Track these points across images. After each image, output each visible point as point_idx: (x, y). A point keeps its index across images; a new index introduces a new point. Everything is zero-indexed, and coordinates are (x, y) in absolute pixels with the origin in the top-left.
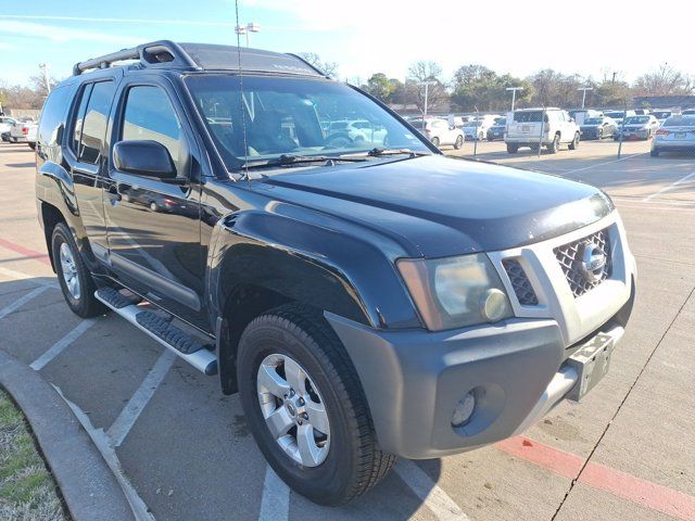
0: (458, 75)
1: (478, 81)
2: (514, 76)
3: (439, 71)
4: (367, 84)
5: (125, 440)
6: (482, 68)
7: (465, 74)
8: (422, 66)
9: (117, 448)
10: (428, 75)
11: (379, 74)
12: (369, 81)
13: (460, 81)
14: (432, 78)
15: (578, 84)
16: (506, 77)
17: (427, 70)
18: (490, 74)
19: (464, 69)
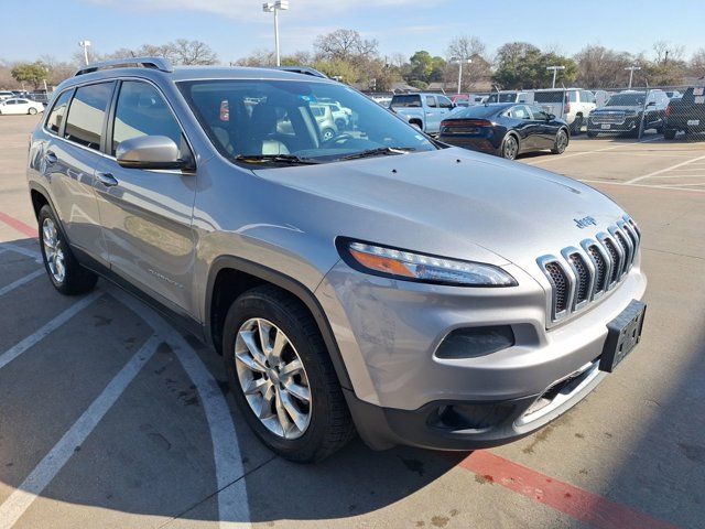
0: (502, 52)
1: (522, 60)
2: (558, 54)
3: (482, 49)
4: (409, 62)
6: (528, 46)
7: (508, 52)
8: (464, 43)
10: (470, 54)
11: (422, 52)
12: (412, 59)
13: (504, 58)
14: (475, 56)
15: (627, 64)
16: (550, 56)
17: (469, 47)
18: (534, 52)
19: (508, 46)
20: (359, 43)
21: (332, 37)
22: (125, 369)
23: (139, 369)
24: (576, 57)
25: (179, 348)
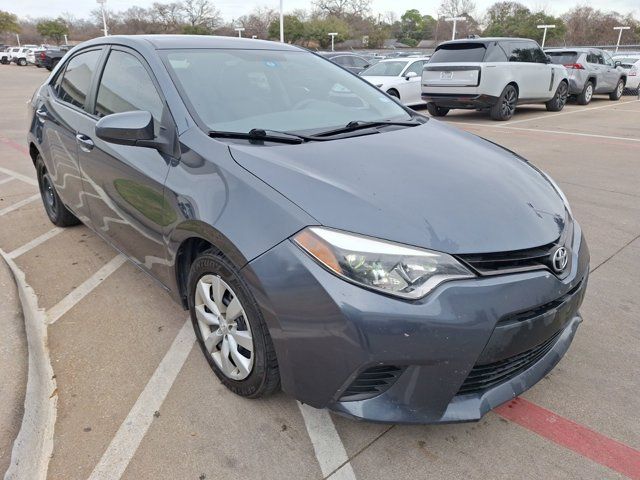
0: (492, 12)
1: (512, 19)
2: (548, 14)
3: (472, 7)
4: (400, 21)
5: (59, 319)
6: (518, 6)
7: (499, 10)
8: (454, 3)
9: (50, 325)
10: (461, 12)
11: (413, 11)
12: (403, 17)
13: (493, 17)
14: (465, 14)
15: (616, 23)
16: (540, 15)
17: (460, 7)
18: (524, 12)
19: (498, 6)
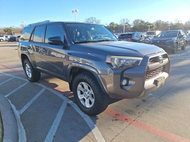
0: (134, 22)
1: (140, 24)
2: (150, 22)
3: (129, 21)
5: (23, 113)
6: (141, 20)
7: (136, 22)
8: (124, 20)
9: (21, 115)
11: (112, 22)
12: (110, 24)
13: (135, 24)
14: (127, 23)
15: (168, 24)
16: (147, 23)
17: (125, 21)
18: (143, 22)
19: (136, 20)
20: (96, 20)
21: (89, 19)
22: (59, 111)
23: (64, 111)
24: (154, 23)
25: (73, 105)
